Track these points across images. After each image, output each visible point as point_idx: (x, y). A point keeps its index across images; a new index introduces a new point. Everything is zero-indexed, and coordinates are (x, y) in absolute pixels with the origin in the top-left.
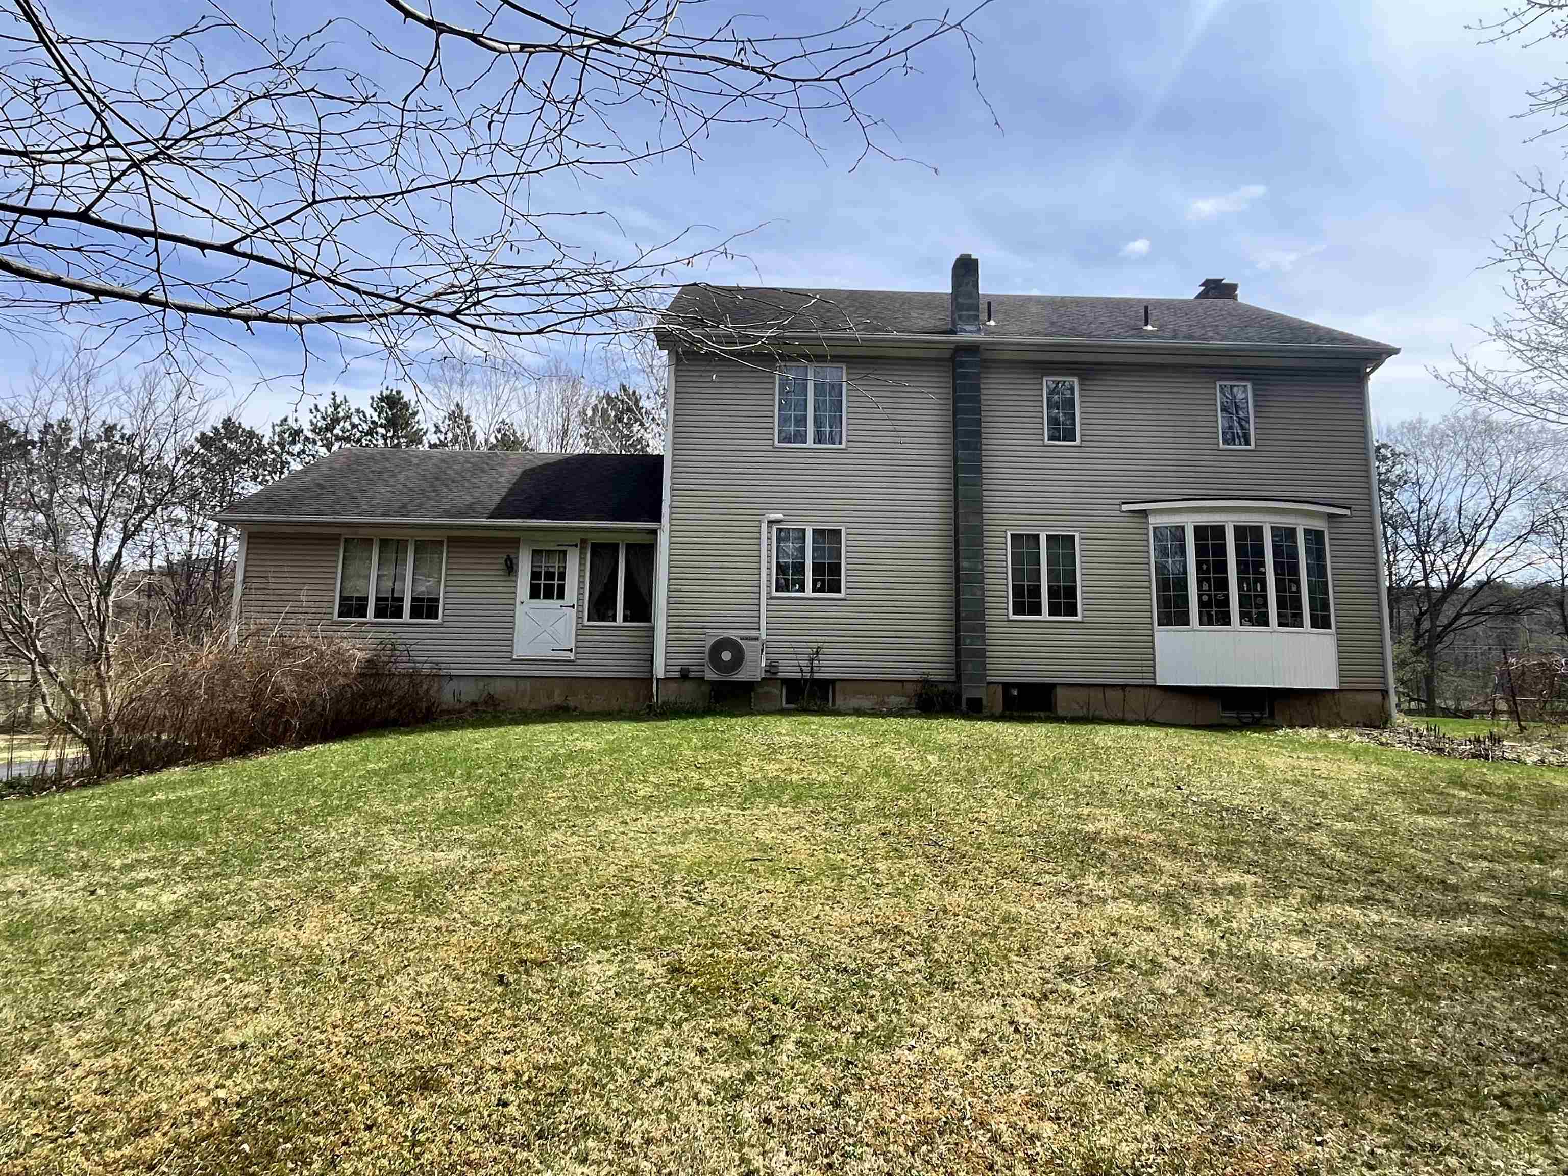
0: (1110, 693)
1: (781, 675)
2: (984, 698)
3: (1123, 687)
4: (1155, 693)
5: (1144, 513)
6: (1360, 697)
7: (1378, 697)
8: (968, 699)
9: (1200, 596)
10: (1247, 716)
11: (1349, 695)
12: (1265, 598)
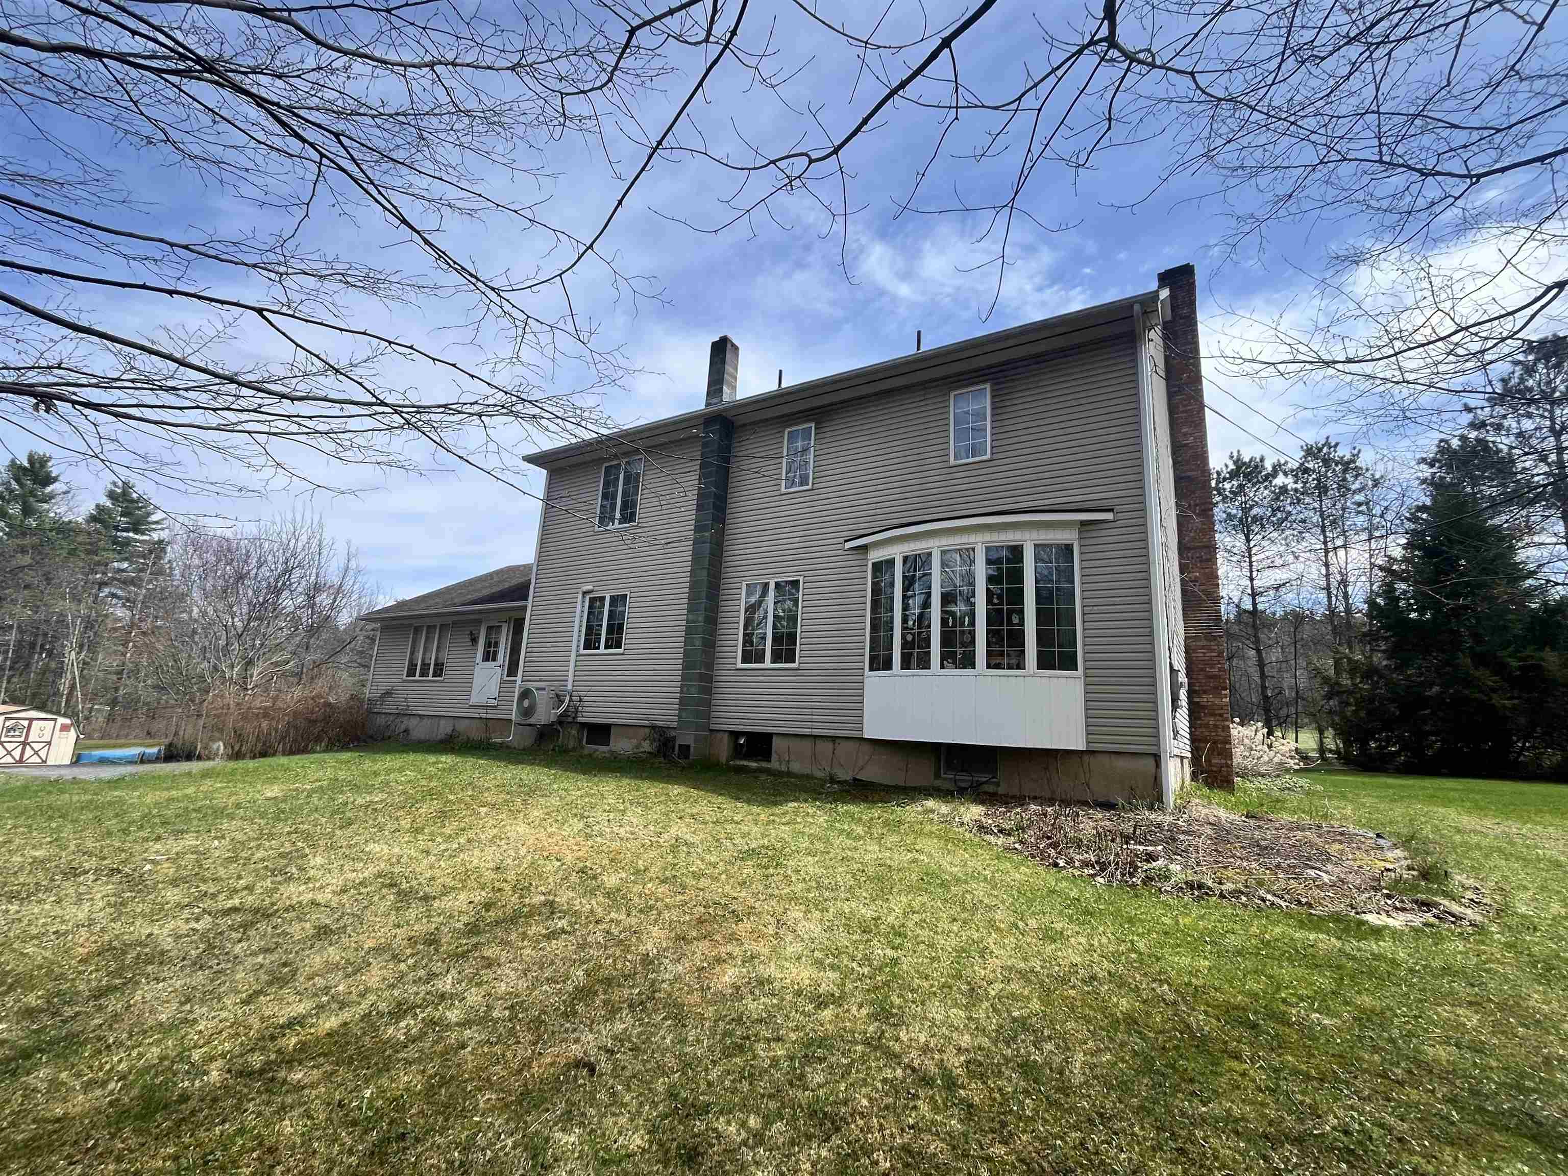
0: (821, 746)
1: (580, 719)
2: (693, 745)
3: (833, 739)
4: (866, 748)
5: (864, 548)
6: (1121, 764)
7: (1151, 762)
8: (680, 746)
9: (903, 637)
10: (964, 779)
11: (1105, 759)
12: (972, 634)
